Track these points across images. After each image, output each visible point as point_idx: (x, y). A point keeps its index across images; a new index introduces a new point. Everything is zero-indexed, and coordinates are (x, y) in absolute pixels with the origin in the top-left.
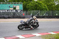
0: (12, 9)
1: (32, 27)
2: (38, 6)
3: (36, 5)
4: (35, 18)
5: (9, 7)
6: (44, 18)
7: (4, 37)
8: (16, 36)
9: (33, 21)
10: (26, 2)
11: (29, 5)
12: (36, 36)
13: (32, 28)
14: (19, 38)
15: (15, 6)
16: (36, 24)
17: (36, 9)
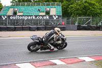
0: (44, 14)
1: (52, 47)
2: (89, 9)
3: (85, 8)
4: (59, 31)
5: (39, 10)
6: (99, 30)
7: (30, 62)
8: (51, 61)
9: (55, 36)
10: (67, 2)
11: (72, 8)
12: (84, 61)
13: (53, 49)
14: (56, 64)
15: (49, 9)
16: (60, 42)
17: (85, 14)
